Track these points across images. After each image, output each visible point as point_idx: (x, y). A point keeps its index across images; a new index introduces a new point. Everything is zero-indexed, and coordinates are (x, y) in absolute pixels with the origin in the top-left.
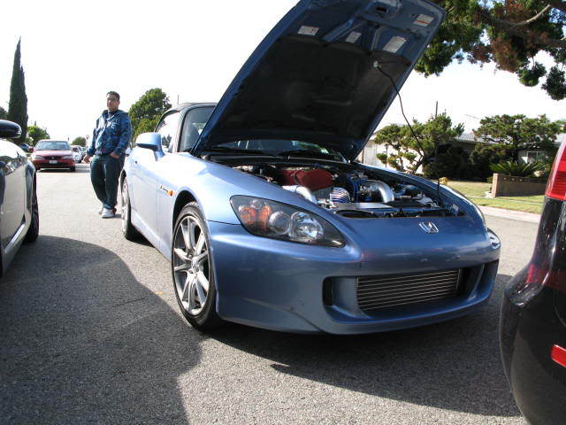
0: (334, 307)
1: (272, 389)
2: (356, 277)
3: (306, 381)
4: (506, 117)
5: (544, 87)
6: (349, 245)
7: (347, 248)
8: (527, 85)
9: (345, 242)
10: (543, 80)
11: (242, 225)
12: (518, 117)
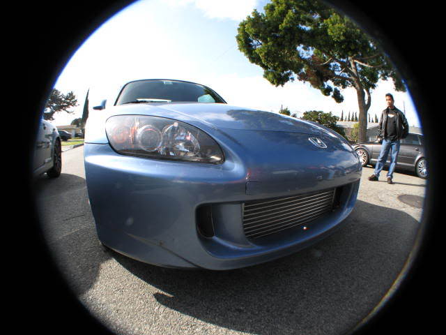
0: (216, 238)
1: (147, 327)
2: (241, 202)
3: (186, 318)
4: (315, 111)
5: (333, 97)
6: (231, 159)
7: (227, 163)
8: (326, 95)
9: (225, 156)
10: (332, 94)
11: (109, 143)
12: (320, 112)
